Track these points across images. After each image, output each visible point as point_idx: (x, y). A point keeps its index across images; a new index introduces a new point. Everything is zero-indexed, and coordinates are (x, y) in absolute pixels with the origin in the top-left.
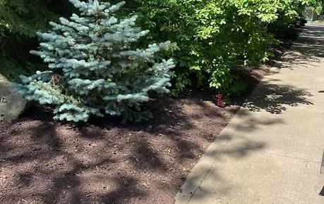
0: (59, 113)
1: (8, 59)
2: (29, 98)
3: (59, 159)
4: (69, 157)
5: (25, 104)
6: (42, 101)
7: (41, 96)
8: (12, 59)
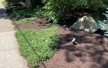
0: (106, 34)
1: (98, 16)
2: (98, 27)
3: (100, 46)
4: (104, 47)
5: (97, 29)
6: (102, 29)
7: (102, 27)
8: (100, 16)
